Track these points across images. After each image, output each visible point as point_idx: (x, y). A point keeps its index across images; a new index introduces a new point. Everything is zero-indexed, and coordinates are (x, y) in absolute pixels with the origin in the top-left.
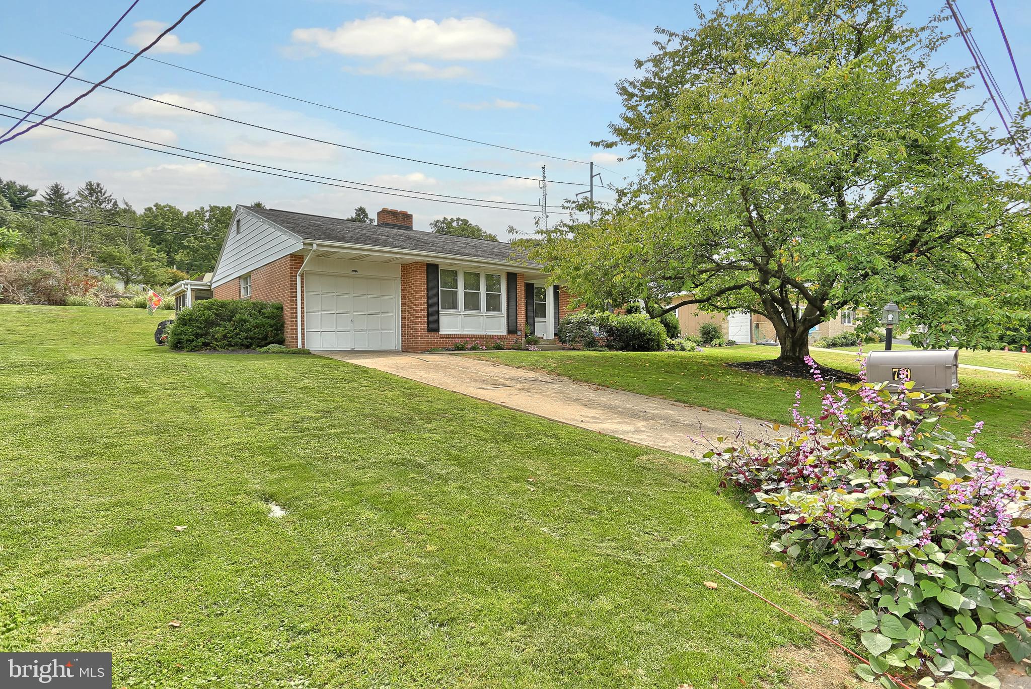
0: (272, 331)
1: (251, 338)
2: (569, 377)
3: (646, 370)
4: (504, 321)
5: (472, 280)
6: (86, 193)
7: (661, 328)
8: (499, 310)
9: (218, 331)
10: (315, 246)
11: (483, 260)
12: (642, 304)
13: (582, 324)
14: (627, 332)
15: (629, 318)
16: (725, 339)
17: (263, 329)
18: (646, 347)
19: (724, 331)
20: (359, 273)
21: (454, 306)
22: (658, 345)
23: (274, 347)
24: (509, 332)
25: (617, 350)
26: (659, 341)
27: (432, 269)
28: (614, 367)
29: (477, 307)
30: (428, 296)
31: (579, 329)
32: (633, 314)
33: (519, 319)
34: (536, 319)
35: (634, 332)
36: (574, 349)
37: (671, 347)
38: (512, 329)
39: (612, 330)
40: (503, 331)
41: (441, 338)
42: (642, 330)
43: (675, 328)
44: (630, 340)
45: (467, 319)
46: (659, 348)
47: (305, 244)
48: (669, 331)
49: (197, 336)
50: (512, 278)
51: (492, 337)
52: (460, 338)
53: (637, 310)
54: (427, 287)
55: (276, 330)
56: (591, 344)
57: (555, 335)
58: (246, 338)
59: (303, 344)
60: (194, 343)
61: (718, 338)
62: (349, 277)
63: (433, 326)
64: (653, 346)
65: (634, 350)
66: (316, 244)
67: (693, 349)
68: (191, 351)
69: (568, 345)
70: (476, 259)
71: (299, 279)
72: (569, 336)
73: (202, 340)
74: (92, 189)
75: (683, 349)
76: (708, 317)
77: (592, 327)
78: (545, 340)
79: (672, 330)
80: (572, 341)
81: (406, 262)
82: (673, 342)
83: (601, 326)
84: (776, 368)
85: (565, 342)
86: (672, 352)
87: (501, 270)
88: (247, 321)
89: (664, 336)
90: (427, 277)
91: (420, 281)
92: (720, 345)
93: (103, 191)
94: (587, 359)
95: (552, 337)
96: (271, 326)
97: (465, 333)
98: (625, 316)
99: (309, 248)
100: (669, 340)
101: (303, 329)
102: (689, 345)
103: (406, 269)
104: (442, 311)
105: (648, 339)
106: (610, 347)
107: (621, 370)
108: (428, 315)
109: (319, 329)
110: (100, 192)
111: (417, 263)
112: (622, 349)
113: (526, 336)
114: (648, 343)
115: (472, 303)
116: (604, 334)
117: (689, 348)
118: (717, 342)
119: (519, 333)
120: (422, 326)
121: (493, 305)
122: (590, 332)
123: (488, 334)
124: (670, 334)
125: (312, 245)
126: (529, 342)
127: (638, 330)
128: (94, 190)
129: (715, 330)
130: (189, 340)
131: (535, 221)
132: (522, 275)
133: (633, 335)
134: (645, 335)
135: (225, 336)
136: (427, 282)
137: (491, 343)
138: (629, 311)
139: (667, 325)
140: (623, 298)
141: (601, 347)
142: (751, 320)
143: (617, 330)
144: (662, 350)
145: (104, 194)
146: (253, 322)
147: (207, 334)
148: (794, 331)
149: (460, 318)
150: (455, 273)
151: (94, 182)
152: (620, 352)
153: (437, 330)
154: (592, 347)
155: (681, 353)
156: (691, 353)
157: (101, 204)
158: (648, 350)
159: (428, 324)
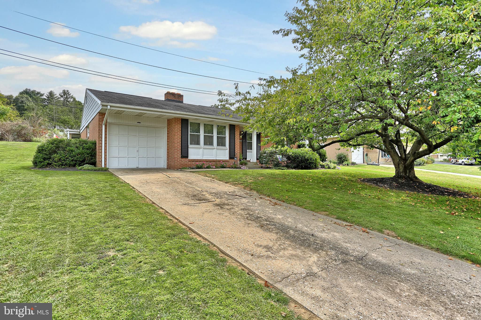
0: (88, 157)
1: (76, 161)
2: (258, 192)
3: (310, 185)
4: (227, 152)
5: (209, 128)
6: (63, 94)
7: (317, 156)
8: (225, 145)
9: (56, 157)
10: (109, 107)
11: (214, 117)
12: (307, 142)
13: (272, 154)
14: (298, 158)
15: (299, 151)
16: (350, 161)
17: (83, 155)
18: (308, 167)
19: (349, 158)
20: (142, 124)
21: (198, 143)
22: (315, 166)
23: (86, 166)
24: (230, 158)
25: (292, 168)
26: (316, 164)
27: (184, 122)
28: (289, 183)
29: (211, 144)
30: (181, 137)
31: (271, 156)
32: (301, 148)
33: (236, 150)
34: (247, 151)
35: (302, 159)
36: (267, 168)
37: (323, 167)
38: (232, 156)
39: (289, 157)
40: (227, 157)
41: (189, 161)
42: (306, 157)
43: (324, 156)
44: (300, 163)
45: (205, 151)
46: (316, 167)
47: (103, 105)
48: (321, 158)
49: (45, 159)
50: (232, 128)
51: (219, 161)
52: (201, 161)
53: (303, 146)
54: (181, 132)
55: (91, 156)
56: (277, 165)
57: (257, 159)
58: (72, 161)
59: (105, 165)
60: (42, 164)
61: (347, 161)
62: (137, 126)
63: (185, 154)
64: (313, 166)
65: (302, 168)
66: (109, 106)
67: (334, 168)
68: (40, 168)
69: (264, 165)
70: (210, 116)
71: (104, 127)
72: (264, 161)
73: (47, 161)
74: (65, 93)
75: (329, 168)
76: (344, 150)
77: (277, 156)
78: (251, 163)
79: (323, 157)
80: (266, 163)
81: (171, 118)
82: (324, 164)
83: (282, 155)
84: (395, 184)
85: (262, 164)
86: (323, 170)
87: (225, 123)
88: (74, 151)
89: (319, 160)
90: (181, 126)
91: (177, 129)
92: (348, 165)
93: (70, 93)
94: (273, 177)
95: (255, 160)
96: (88, 154)
97: (204, 159)
98: (297, 149)
99: (105, 108)
100: (321, 163)
101: (105, 156)
102: (332, 165)
103: (170, 122)
104: (190, 146)
105: (310, 163)
106: (288, 167)
107: (294, 185)
108: (181, 148)
109: (117, 155)
110: (68, 94)
111: (176, 119)
112: (295, 168)
113: (240, 160)
114: (310, 164)
115: (209, 141)
116: (285, 159)
117: (332, 167)
118: (346, 163)
119: (235, 159)
120: (178, 154)
121: (221, 143)
122: (276, 158)
123: (217, 159)
124: (321, 159)
125: (107, 106)
126: (242, 164)
127: (304, 157)
128: (66, 93)
129: (345, 157)
130: (40, 162)
131: (234, 86)
132: (238, 125)
133: (301, 160)
134: (308, 160)
135: (60, 159)
136: (181, 129)
137: (219, 164)
138: (299, 147)
139: (320, 154)
140: (296, 139)
141: (283, 166)
142: (363, 152)
143: (292, 157)
144: (318, 169)
145: (70, 95)
146: (77, 151)
147: (50, 158)
148: (405, 160)
149: (201, 150)
150: (199, 124)
151: (66, 90)
152: (294, 170)
153: (187, 157)
154: (278, 167)
155: (329, 170)
156: (334, 170)
157: (68, 99)
158: (310, 168)
159: (181, 153)
